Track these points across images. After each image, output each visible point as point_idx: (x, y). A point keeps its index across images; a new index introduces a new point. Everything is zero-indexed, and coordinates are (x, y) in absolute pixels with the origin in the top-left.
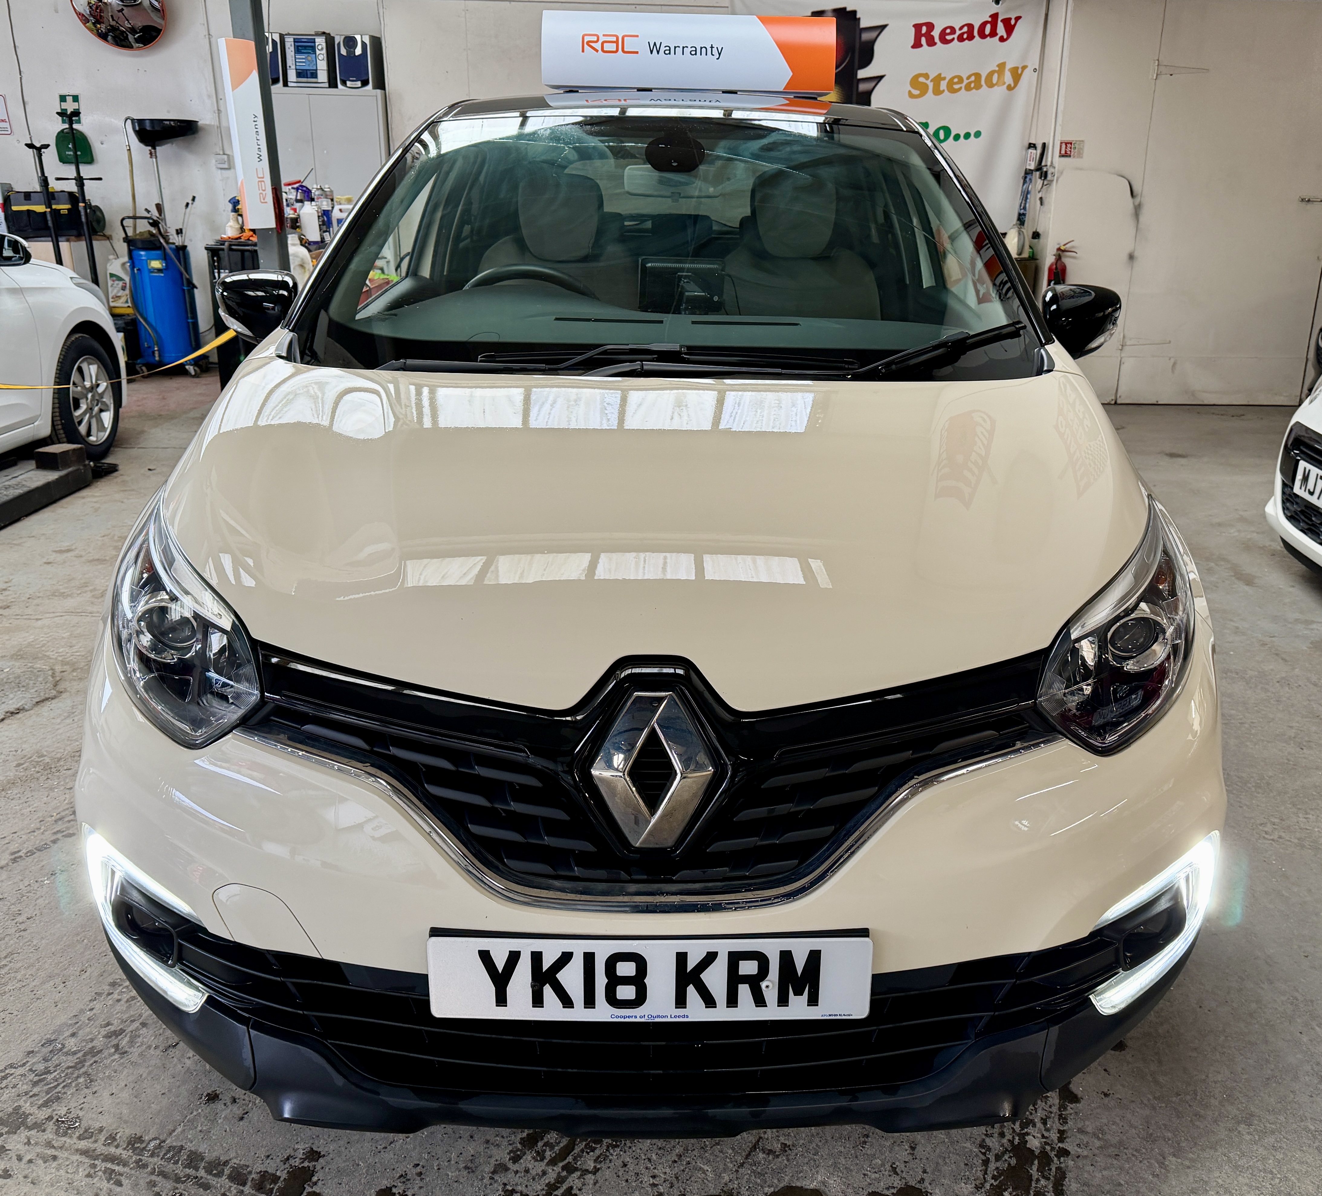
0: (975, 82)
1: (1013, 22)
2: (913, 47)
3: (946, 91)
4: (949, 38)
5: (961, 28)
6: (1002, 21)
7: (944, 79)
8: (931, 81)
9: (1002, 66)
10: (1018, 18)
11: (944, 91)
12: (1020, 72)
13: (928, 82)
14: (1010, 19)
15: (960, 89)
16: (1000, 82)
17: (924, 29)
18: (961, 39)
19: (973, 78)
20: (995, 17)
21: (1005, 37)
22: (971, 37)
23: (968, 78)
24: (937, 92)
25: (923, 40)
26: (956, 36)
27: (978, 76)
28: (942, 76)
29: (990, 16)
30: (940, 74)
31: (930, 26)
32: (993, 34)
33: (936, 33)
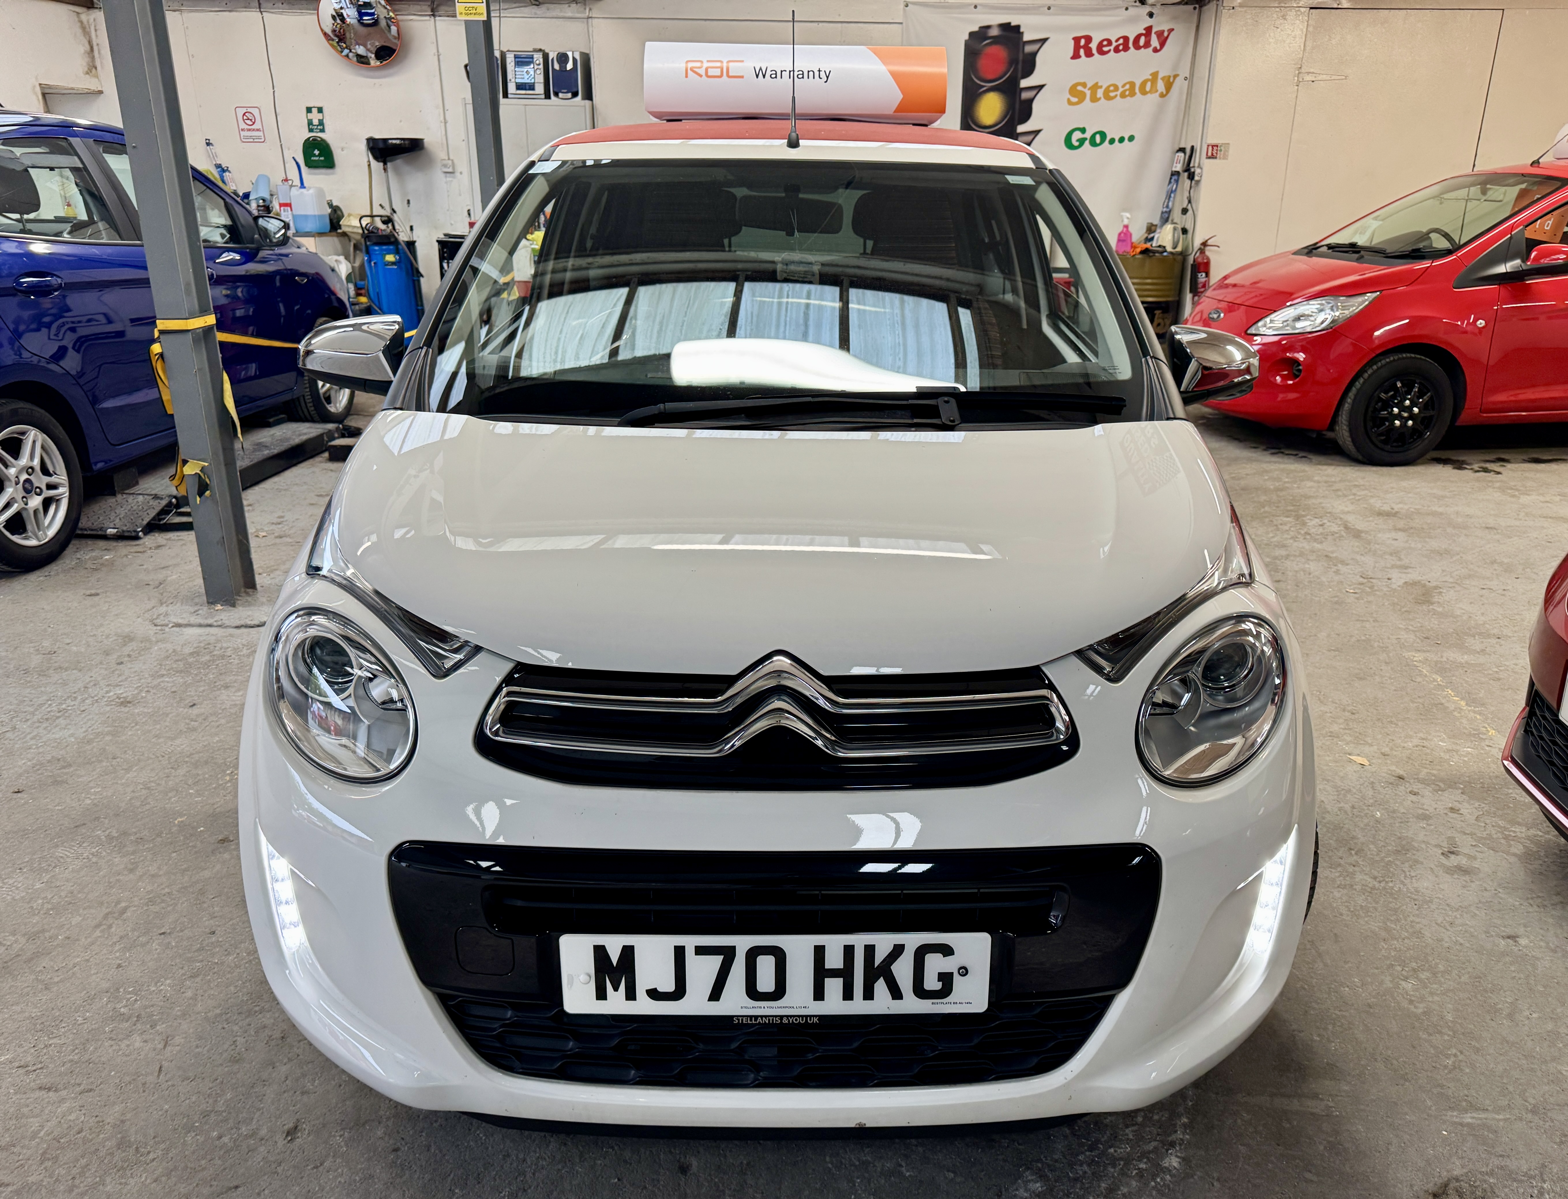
0: (1130, 90)
1: (1166, 34)
2: (1073, 58)
3: (1103, 98)
4: (1105, 49)
5: (1117, 41)
6: (1156, 33)
7: (1101, 87)
8: (1089, 89)
9: (1155, 75)
10: (1171, 31)
11: (1100, 98)
12: (1172, 79)
13: (1086, 90)
14: (1163, 31)
15: (1116, 96)
16: (1154, 90)
17: (1083, 42)
18: (1117, 50)
19: (1127, 87)
20: (1149, 29)
21: (1158, 48)
22: (1126, 48)
23: (1123, 86)
24: (1094, 99)
25: (1082, 52)
26: (1112, 48)
27: (1132, 84)
28: (1099, 84)
29: (1145, 29)
31: (1089, 39)
32: (1147, 45)
33: (1094, 46)
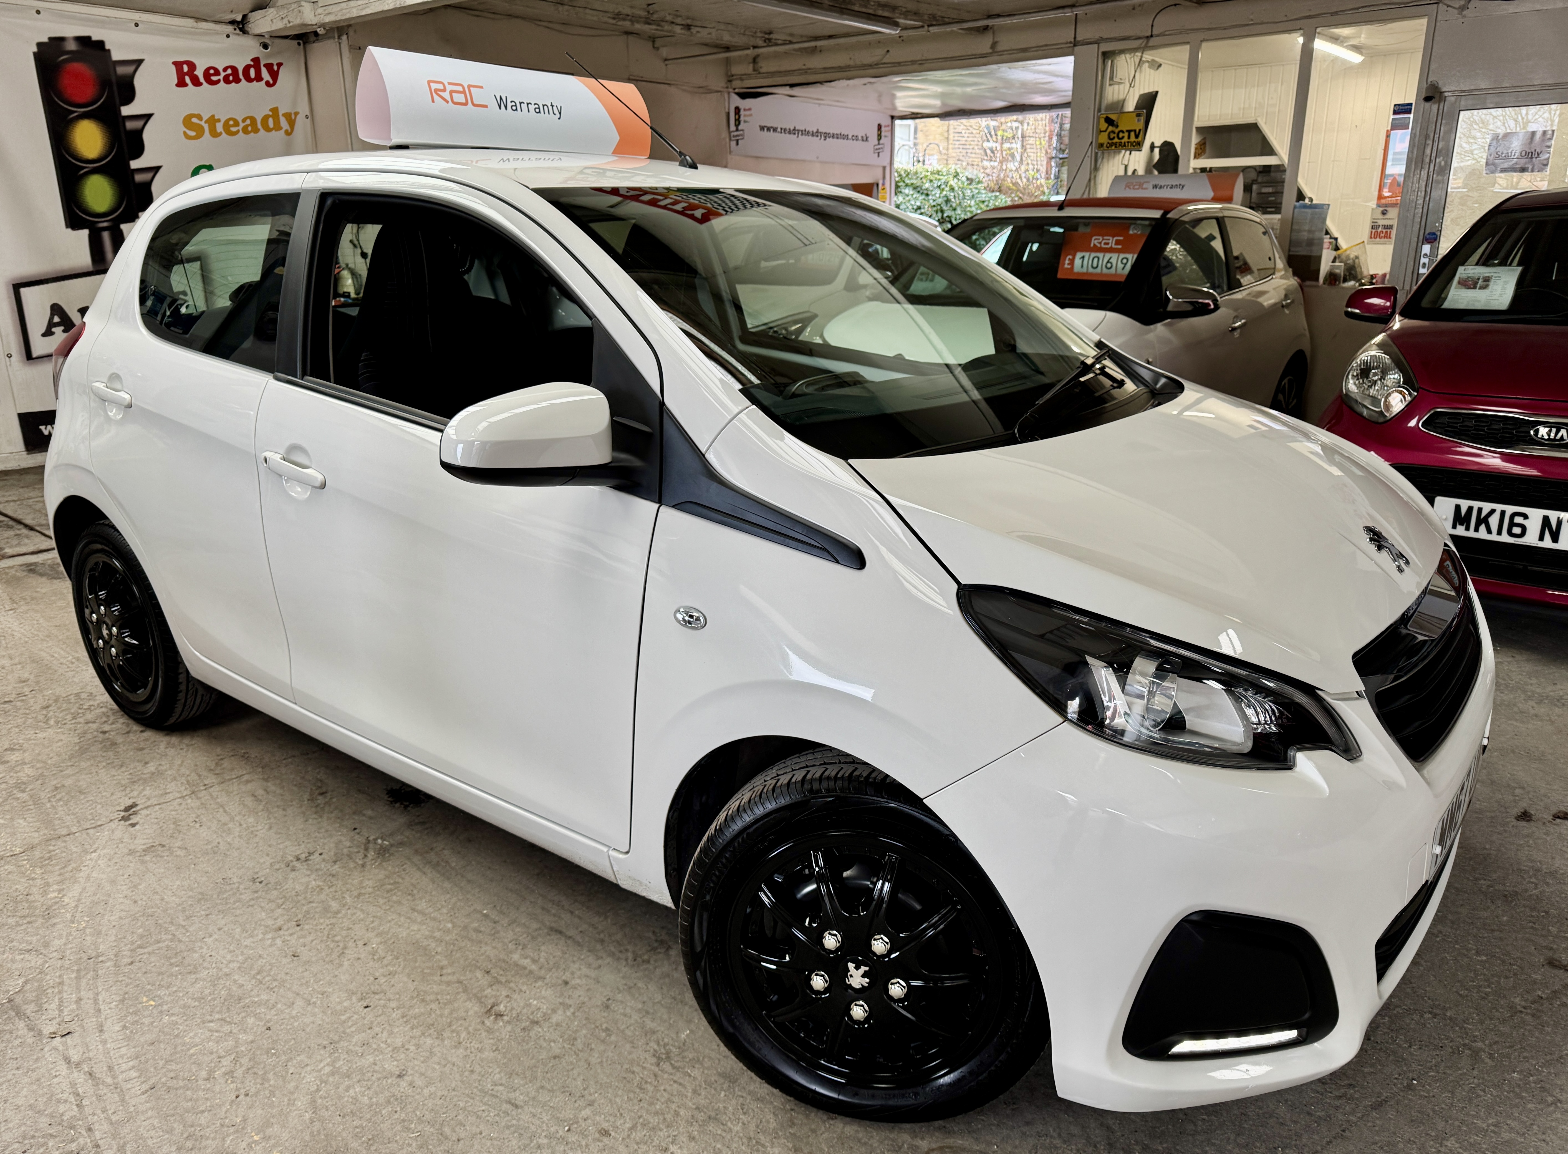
0: (251, 125)
1: (275, 68)
2: (178, 85)
3: (224, 134)
4: (214, 78)
5: (225, 70)
6: (265, 65)
7: (219, 120)
8: (206, 122)
9: (275, 110)
10: (280, 65)
11: (220, 134)
12: (293, 117)
13: (202, 123)
14: (272, 65)
15: (238, 132)
16: (278, 127)
17: (186, 68)
18: (227, 80)
19: (248, 122)
20: (256, 60)
21: (271, 82)
22: (237, 80)
23: (244, 120)
24: (214, 134)
25: (187, 79)
26: (221, 77)
27: (253, 120)
28: (216, 117)
29: (252, 60)
30: (213, 116)
31: (192, 66)
32: (259, 78)
33: (199, 73)
